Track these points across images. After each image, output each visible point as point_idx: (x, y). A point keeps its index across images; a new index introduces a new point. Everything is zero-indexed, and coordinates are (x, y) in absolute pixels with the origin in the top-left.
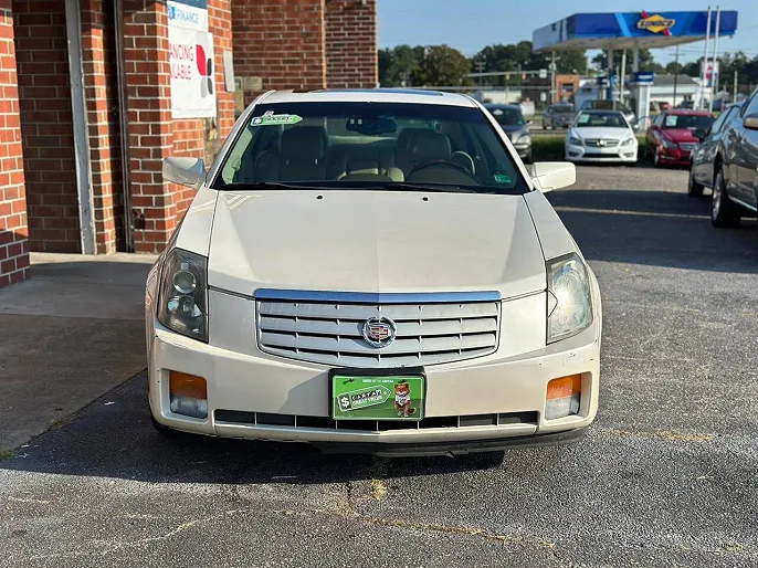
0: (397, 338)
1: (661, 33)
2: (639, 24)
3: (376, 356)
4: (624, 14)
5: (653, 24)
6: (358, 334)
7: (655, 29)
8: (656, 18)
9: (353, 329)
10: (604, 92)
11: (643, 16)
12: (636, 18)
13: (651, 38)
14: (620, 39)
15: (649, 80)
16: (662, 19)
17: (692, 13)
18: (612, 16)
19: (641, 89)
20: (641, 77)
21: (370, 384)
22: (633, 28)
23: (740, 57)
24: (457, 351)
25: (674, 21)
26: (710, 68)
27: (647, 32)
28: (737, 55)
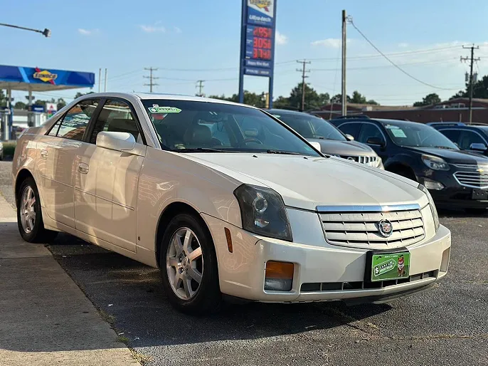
0: (394, 231)
1: (48, 82)
2: (34, 75)
3: (385, 242)
4: (25, 68)
5: (44, 76)
6: (377, 230)
7: (45, 79)
8: (45, 73)
9: (373, 227)
10: (6, 117)
11: (36, 70)
12: (32, 72)
13: (42, 84)
14: (22, 83)
15: (41, 111)
16: (49, 73)
17: (68, 72)
18: (17, 68)
19: (36, 116)
20: (36, 109)
21: (387, 259)
22: (31, 77)
23: (61, 101)
24: (413, 237)
25: (56, 75)
26: (52, 107)
27: (39, 81)
28: (59, 100)
